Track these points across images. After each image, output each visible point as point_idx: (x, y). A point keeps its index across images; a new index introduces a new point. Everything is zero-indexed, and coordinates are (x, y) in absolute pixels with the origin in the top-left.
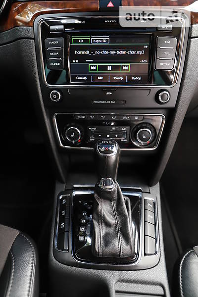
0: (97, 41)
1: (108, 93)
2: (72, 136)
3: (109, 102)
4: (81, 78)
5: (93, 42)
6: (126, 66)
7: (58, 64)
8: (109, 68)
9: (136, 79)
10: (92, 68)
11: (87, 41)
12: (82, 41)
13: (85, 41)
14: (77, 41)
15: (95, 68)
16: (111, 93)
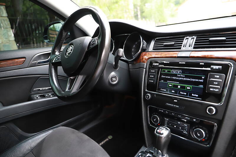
0: (174, 72)
1: (175, 101)
2: (155, 120)
3: (175, 106)
4: (163, 90)
5: (172, 72)
6: (189, 87)
7: (153, 81)
8: (179, 87)
9: (194, 95)
10: (170, 85)
11: (170, 71)
12: (167, 71)
13: (168, 71)
14: (164, 71)
15: (171, 86)
16: (177, 101)
